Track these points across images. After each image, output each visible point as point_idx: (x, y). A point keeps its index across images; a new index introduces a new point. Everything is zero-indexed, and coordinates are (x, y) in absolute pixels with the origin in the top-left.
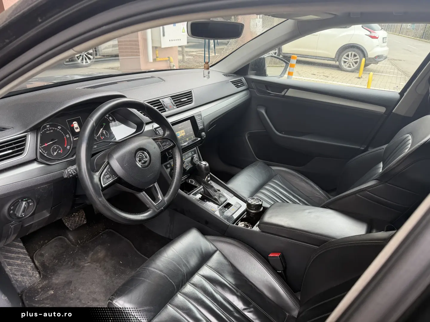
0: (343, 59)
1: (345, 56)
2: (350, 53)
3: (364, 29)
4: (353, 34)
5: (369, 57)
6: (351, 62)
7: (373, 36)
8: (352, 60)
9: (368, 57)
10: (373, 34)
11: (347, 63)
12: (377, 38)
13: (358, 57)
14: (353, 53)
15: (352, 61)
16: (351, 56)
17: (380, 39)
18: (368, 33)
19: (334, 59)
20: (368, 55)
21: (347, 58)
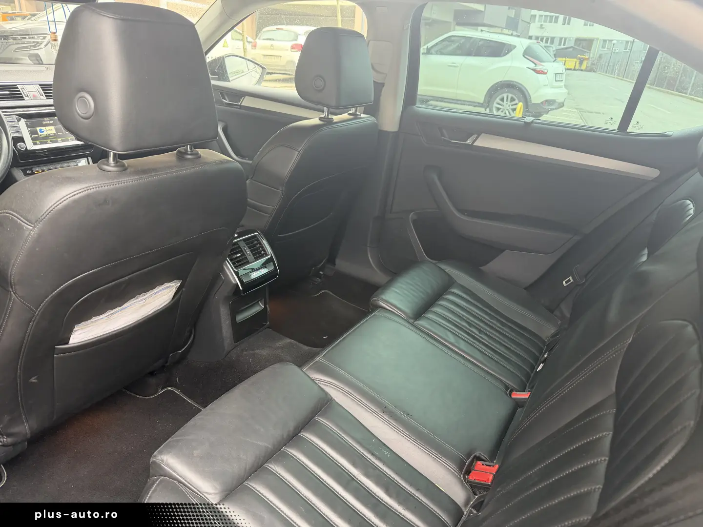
0: (495, 105)
1: (498, 100)
2: (505, 95)
3: (526, 59)
4: (510, 67)
5: (533, 102)
6: (507, 110)
7: (539, 69)
8: (509, 106)
9: (531, 102)
10: (538, 68)
11: (501, 110)
12: (546, 73)
13: (517, 101)
14: (510, 95)
15: (508, 108)
16: (507, 101)
17: (551, 75)
18: (532, 65)
19: (482, 104)
20: (532, 99)
21: (501, 102)
